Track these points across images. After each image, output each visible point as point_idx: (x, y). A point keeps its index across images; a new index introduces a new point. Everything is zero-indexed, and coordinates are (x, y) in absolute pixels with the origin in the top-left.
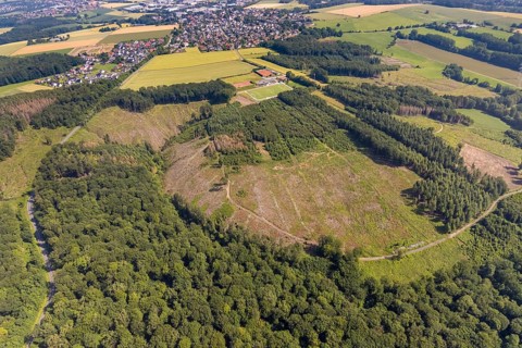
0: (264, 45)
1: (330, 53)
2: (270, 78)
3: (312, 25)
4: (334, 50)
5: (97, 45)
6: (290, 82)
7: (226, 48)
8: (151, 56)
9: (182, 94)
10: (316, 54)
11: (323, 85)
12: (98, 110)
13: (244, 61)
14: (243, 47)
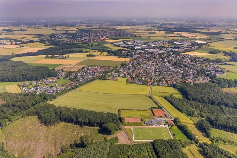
0: (174, 86)
1: (226, 105)
2: (159, 119)
3: (223, 76)
4: (231, 103)
5: (77, 64)
6: (175, 128)
7: (145, 84)
8: (93, 80)
9: (80, 119)
10: (213, 103)
11: (203, 139)
12: (23, 116)
13: (150, 97)
14: (158, 85)
